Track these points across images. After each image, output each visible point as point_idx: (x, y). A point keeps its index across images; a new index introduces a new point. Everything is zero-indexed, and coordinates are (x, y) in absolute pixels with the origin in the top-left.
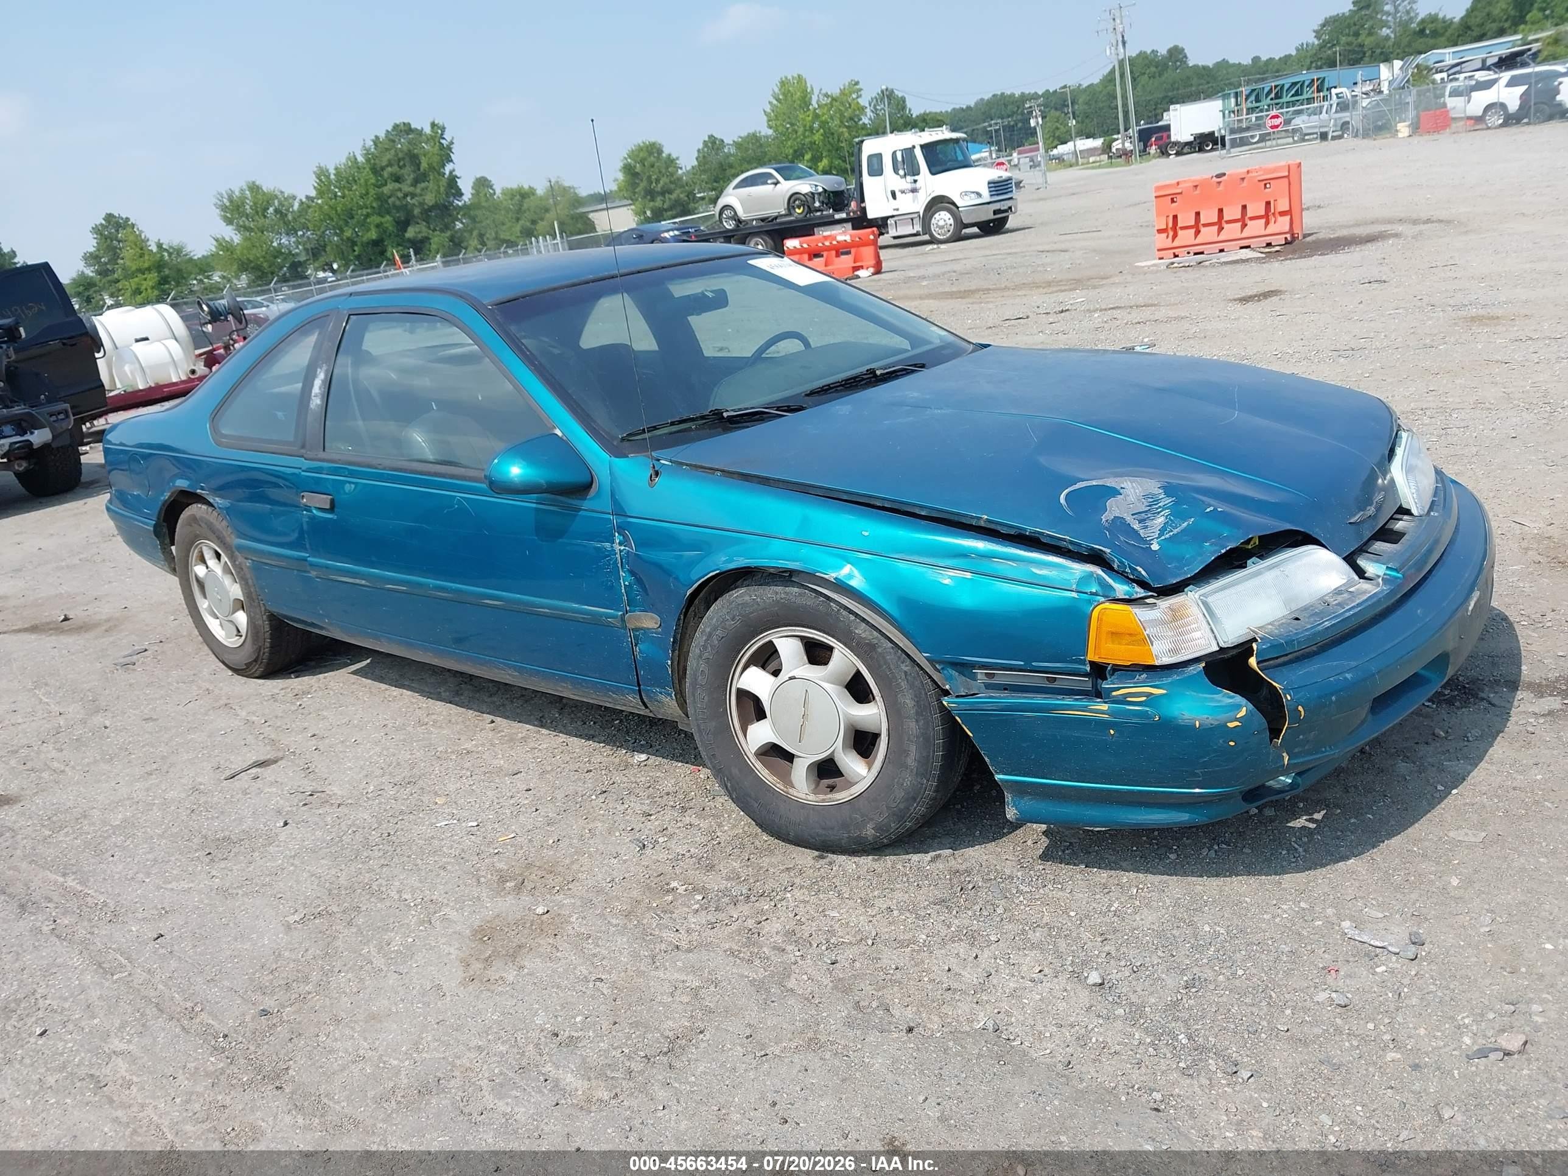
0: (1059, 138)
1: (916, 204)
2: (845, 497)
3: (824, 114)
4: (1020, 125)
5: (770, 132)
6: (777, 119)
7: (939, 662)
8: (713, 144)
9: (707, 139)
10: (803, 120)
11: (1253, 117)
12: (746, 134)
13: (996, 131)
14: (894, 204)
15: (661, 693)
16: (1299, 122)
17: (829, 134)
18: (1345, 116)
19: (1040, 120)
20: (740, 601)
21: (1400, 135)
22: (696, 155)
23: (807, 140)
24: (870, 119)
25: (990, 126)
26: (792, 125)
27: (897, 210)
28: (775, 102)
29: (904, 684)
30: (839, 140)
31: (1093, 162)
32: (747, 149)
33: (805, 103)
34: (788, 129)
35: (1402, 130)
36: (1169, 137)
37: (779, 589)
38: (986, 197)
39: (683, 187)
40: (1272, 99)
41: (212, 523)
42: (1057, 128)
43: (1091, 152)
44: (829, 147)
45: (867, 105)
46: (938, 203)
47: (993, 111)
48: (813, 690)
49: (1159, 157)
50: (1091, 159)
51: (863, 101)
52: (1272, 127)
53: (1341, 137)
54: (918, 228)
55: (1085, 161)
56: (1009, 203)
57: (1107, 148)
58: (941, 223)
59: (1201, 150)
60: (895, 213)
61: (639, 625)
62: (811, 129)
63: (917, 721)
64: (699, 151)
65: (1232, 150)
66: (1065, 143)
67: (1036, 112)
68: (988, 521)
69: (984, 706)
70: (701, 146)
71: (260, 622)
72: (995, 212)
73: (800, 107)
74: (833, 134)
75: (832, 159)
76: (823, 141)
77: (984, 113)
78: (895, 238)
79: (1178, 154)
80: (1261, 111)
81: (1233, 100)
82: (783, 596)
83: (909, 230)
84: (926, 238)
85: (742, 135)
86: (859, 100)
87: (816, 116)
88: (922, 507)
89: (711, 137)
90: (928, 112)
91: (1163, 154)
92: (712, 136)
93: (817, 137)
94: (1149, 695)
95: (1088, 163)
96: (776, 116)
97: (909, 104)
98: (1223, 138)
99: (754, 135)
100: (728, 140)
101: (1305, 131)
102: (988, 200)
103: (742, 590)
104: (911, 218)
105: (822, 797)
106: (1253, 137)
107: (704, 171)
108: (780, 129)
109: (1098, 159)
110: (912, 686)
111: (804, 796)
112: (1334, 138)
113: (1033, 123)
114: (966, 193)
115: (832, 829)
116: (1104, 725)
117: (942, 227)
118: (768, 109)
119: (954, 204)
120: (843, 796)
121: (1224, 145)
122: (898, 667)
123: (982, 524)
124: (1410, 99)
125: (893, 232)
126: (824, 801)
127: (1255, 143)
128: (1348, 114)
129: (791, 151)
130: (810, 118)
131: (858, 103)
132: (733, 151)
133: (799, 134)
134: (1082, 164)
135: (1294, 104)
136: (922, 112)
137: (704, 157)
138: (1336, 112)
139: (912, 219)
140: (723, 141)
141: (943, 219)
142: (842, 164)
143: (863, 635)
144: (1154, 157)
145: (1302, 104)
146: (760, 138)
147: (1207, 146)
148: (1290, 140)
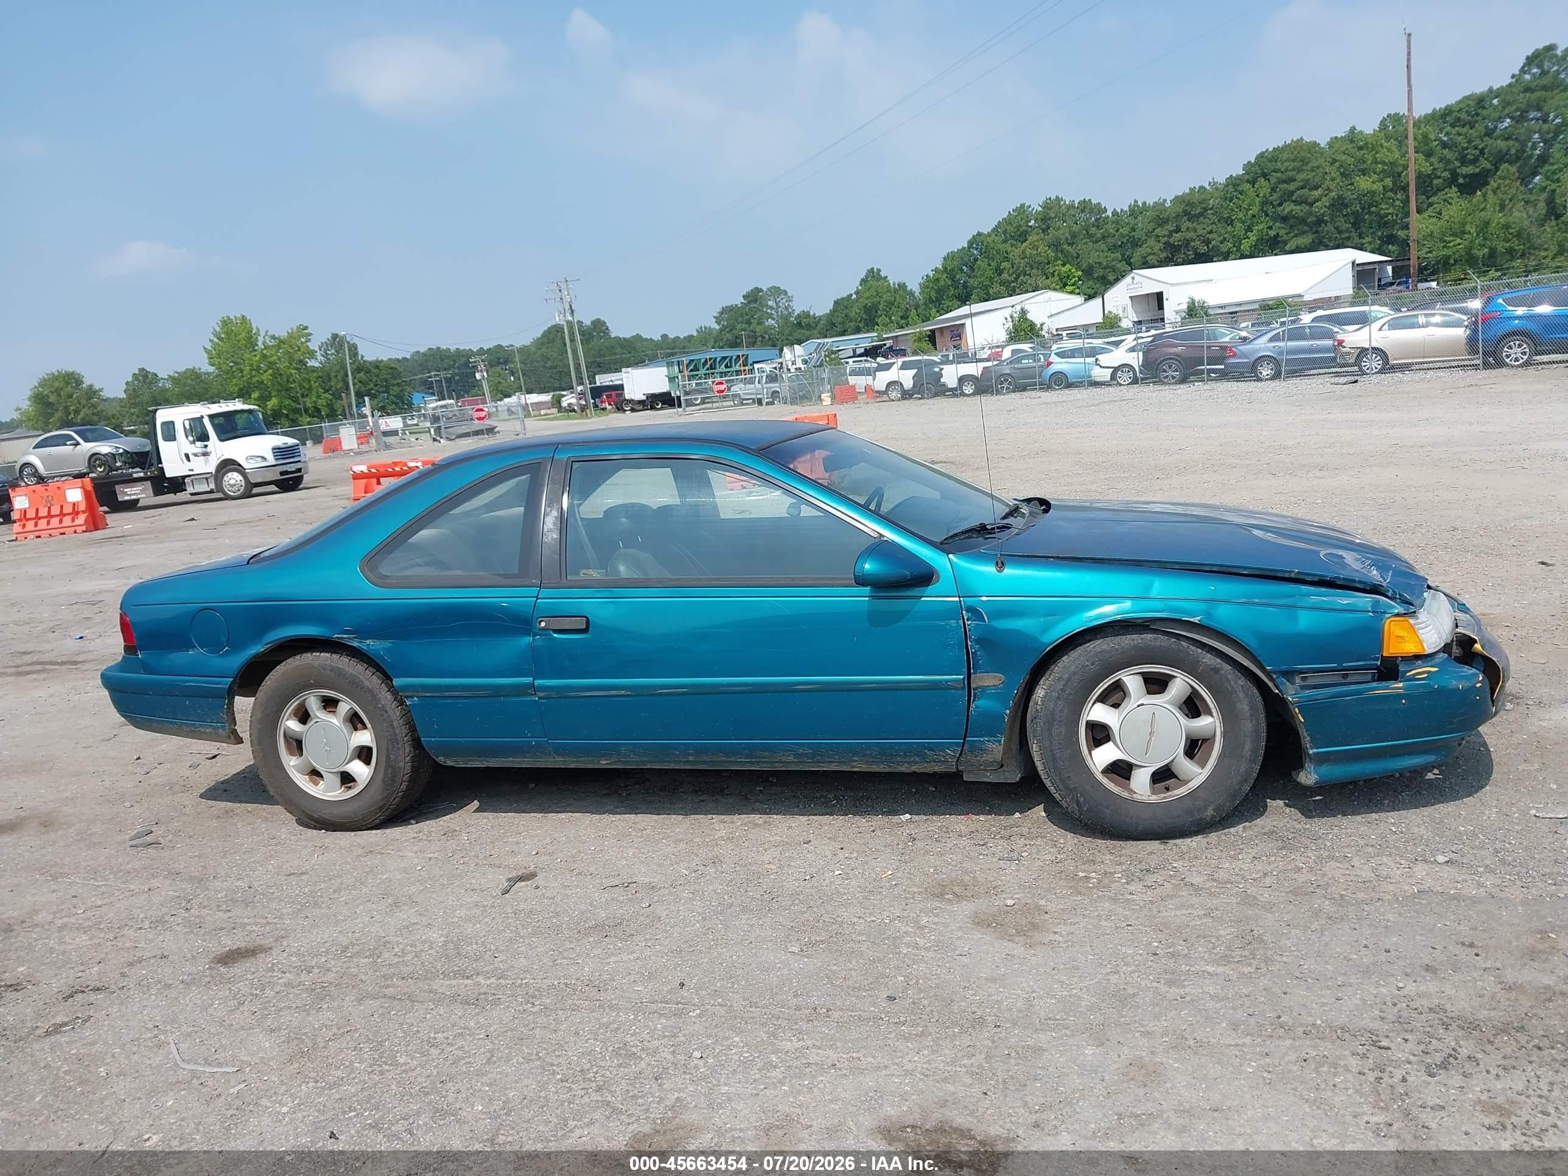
0: (502, 392)
1: (209, 466)
2: (1177, 567)
3: (272, 356)
4: (457, 378)
5: (211, 369)
6: (219, 355)
7: (1275, 673)
8: (145, 378)
9: (137, 372)
10: (250, 359)
11: (694, 383)
12: (183, 370)
13: (440, 381)
14: (190, 465)
15: (988, 741)
16: (737, 389)
17: (278, 374)
18: (775, 386)
19: (485, 374)
20: (1098, 649)
21: (824, 403)
22: (125, 387)
23: (255, 380)
24: (321, 363)
25: (430, 377)
26: (236, 363)
27: (192, 470)
28: (216, 340)
29: (1241, 695)
30: (288, 381)
31: (545, 415)
32: (185, 385)
33: (251, 343)
34: (231, 367)
35: (826, 399)
36: (622, 395)
37: (1135, 636)
38: (271, 460)
39: (109, 419)
40: (708, 369)
41: (342, 669)
42: (499, 382)
43: (539, 405)
44: (277, 387)
45: (317, 349)
46: (228, 465)
47: (430, 364)
48: (1159, 712)
49: (615, 412)
50: (543, 412)
51: (313, 345)
52: (718, 392)
53: (772, 403)
54: (212, 486)
55: (536, 413)
56: (298, 466)
57: (557, 402)
58: (232, 482)
59: (652, 408)
60: (191, 473)
61: (980, 684)
62: (258, 369)
63: (1251, 721)
64: (127, 383)
65: (687, 409)
66: (509, 396)
67: (481, 367)
68: (1298, 573)
69: (1319, 697)
70: (130, 379)
71: (401, 764)
72: (282, 473)
73: (246, 346)
74: (281, 375)
75: (282, 398)
76: (272, 381)
77: (421, 365)
78: (192, 494)
79: (633, 410)
80: (700, 378)
81: (676, 368)
82: (1139, 641)
83: (204, 487)
84: (218, 495)
85: (179, 371)
86: (308, 344)
87: (264, 357)
88: (1246, 568)
89: (142, 370)
90: (380, 359)
91: (619, 409)
92: (144, 369)
93: (266, 377)
94: (1429, 672)
95: (540, 415)
96: (218, 354)
97: (361, 351)
98: (679, 398)
99: (193, 370)
100: (163, 374)
101: (743, 397)
102: (274, 463)
103: (1100, 641)
104: (205, 477)
105: (1163, 795)
106: (696, 399)
107: (135, 405)
108: (224, 367)
109: (549, 412)
110: (1247, 695)
111: (1147, 798)
112: (768, 404)
113: (478, 376)
114: (252, 457)
115: (1179, 816)
116: (1399, 697)
117: (232, 486)
118: (209, 346)
119: (240, 465)
120: (1182, 791)
121: (680, 406)
122: (1236, 682)
123: (1293, 575)
124: (825, 376)
125: (190, 490)
126: (1165, 798)
127: (699, 404)
128: (777, 385)
129: (236, 389)
130: (257, 358)
131: (308, 347)
132: (168, 385)
133: (245, 373)
134: (535, 416)
135: (726, 374)
136: (375, 359)
137: (134, 390)
138: (766, 383)
139: (207, 479)
140: (156, 375)
141: (233, 478)
142: (294, 405)
143: (1209, 663)
144: (610, 412)
145: (732, 375)
146: (200, 373)
147: (658, 405)
148: (732, 403)
